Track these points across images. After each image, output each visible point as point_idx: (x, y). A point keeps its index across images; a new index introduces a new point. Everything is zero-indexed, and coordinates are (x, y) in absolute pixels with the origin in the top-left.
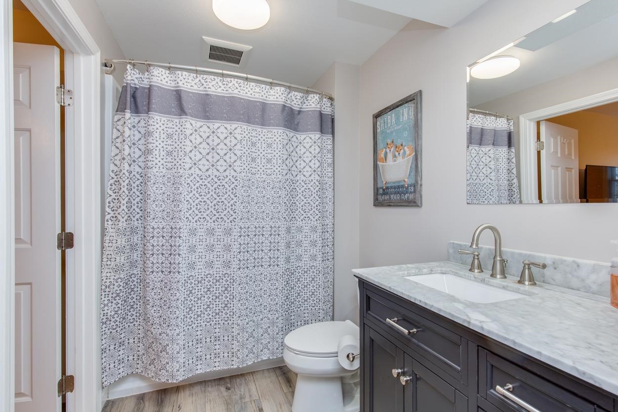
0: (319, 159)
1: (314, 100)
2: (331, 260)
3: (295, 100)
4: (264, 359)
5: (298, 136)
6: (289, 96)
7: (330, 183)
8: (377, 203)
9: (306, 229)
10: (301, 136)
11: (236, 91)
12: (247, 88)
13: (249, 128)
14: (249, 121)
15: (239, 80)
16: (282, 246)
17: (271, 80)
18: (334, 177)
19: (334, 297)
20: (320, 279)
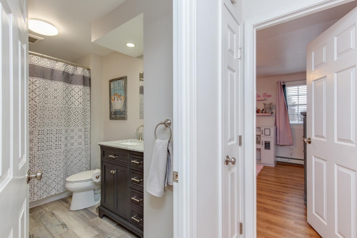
0: (83, 98)
1: (80, 70)
2: (89, 144)
3: (70, 69)
4: (53, 194)
5: (71, 86)
6: (67, 67)
7: (88, 109)
8: (111, 118)
9: (76, 131)
10: (73, 86)
11: (36, 62)
12: (42, 61)
13: (44, 81)
14: (43, 77)
15: (38, 57)
16: (63, 139)
17: (56, 59)
18: (91, 106)
19: (90, 161)
20: (84, 154)
